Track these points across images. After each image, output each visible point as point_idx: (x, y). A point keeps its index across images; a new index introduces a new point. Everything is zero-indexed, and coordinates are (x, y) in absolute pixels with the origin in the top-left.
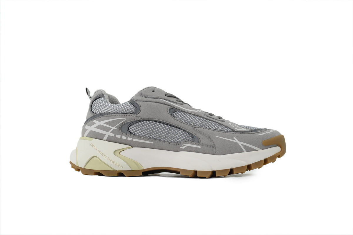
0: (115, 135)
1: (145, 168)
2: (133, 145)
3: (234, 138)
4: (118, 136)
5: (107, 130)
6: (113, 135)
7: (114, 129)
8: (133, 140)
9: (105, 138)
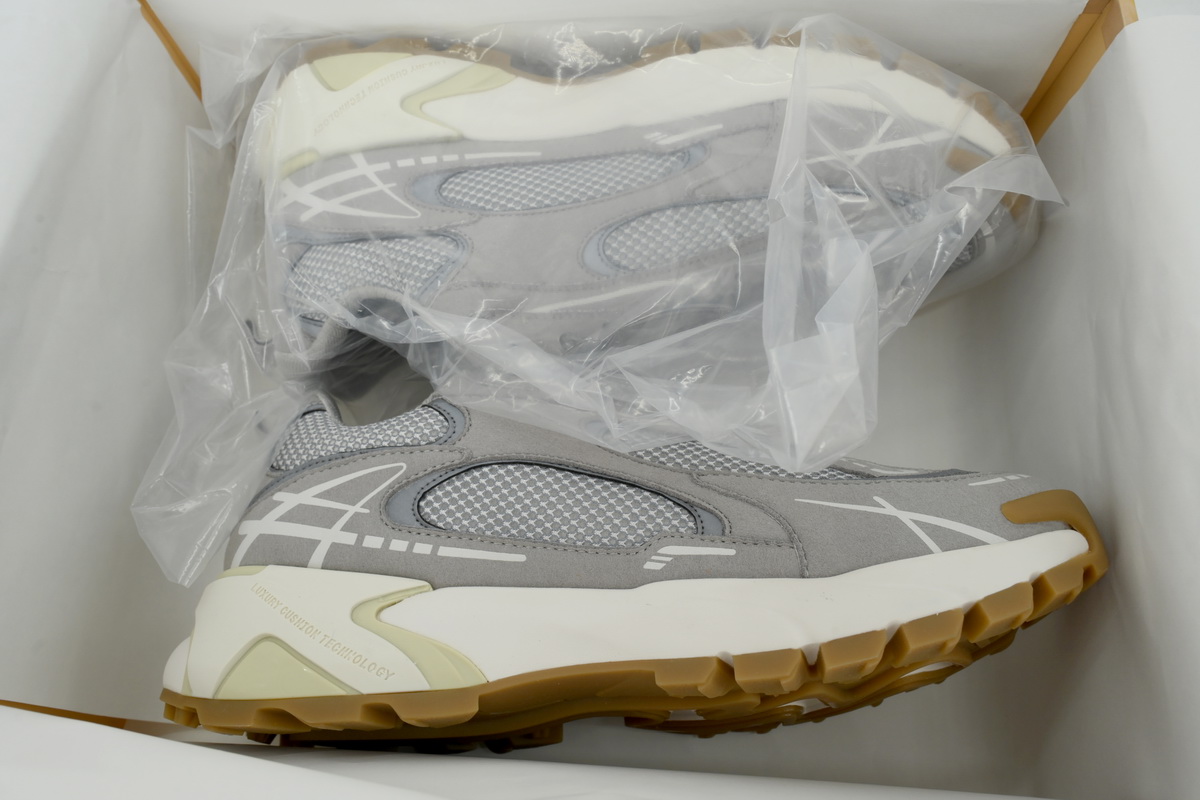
0: (360, 540)
1: (493, 677)
2: (438, 576)
3: (876, 498)
4: (373, 542)
5: (326, 519)
6: (350, 539)
7: (357, 514)
8: (439, 554)
9: (319, 555)
